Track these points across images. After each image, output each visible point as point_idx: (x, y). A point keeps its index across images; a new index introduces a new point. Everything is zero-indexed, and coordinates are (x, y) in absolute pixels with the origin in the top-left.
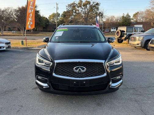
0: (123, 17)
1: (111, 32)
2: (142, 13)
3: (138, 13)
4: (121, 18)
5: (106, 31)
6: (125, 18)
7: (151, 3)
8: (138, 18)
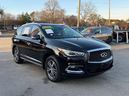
0: (23, 15)
1: (14, 30)
2: (38, 13)
3: (34, 12)
4: (21, 17)
5: (9, 29)
6: (24, 16)
7: (46, 5)
8: (35, 17)
